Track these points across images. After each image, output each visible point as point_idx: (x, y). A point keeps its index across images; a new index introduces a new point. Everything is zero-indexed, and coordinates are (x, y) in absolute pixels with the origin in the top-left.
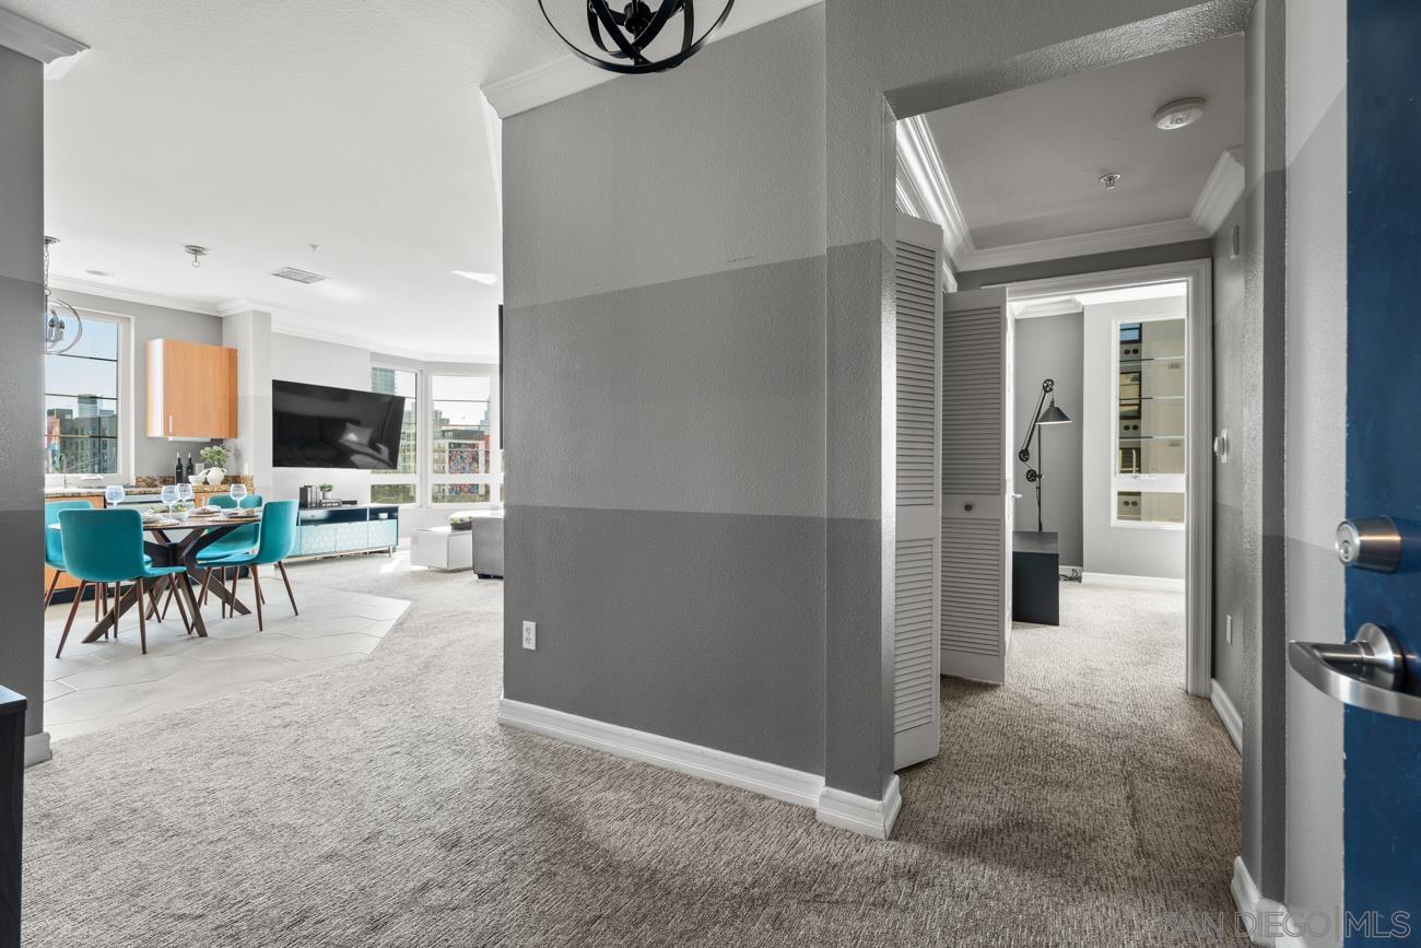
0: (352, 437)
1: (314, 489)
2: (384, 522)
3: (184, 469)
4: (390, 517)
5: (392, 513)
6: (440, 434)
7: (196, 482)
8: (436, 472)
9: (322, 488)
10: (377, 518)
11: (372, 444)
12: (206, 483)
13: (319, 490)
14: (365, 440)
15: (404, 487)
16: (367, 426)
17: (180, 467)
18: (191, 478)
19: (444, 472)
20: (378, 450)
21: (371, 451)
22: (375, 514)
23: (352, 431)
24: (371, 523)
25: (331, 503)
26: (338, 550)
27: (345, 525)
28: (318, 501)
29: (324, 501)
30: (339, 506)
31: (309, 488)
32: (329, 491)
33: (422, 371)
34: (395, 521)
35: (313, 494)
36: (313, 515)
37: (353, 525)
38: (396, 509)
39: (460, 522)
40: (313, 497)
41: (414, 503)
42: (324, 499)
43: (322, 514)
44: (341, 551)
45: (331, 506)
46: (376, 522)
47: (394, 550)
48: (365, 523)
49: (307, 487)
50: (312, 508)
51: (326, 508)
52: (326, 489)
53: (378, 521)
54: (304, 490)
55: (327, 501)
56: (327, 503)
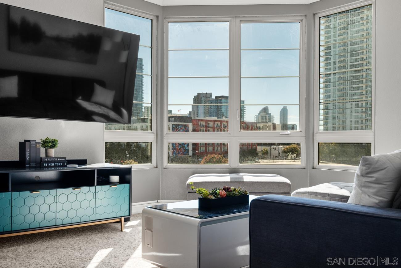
1: (34, 144)
2: (114, 187)
4: (122, 181)
5: (124, 177)
9: (45, 143)
10: (107, 182)
13: (39, 145)
22: (104, 177)
24: (98, 188)
25: (55, 162)
26: (59, 222)
27: (68, 190)
28: (39, 160)
29: (46, 160)
30: (64, 166)
31: (27, 143)
32: (53, 146)
33: (157, 17)
34: (128, 185)
35: (33, 151)
36: (38, 177)
37: (77, 190)
38: (128, 171)
39: (213, 197)
40: (33, 155)
41: (150, 164)
42: (47, 156)
43: (50, 174)
44: (63, 225)
45: (55, 167)
46: (105, 188)
47: (127, 220)
48: (92, 188)
49: (26, 141)
50: (31, 168)
51: (48, 168)
52: (49, 144)
53: (108, 186)
54: (23, 146)
55: (50, 160)
56: (48, 162)
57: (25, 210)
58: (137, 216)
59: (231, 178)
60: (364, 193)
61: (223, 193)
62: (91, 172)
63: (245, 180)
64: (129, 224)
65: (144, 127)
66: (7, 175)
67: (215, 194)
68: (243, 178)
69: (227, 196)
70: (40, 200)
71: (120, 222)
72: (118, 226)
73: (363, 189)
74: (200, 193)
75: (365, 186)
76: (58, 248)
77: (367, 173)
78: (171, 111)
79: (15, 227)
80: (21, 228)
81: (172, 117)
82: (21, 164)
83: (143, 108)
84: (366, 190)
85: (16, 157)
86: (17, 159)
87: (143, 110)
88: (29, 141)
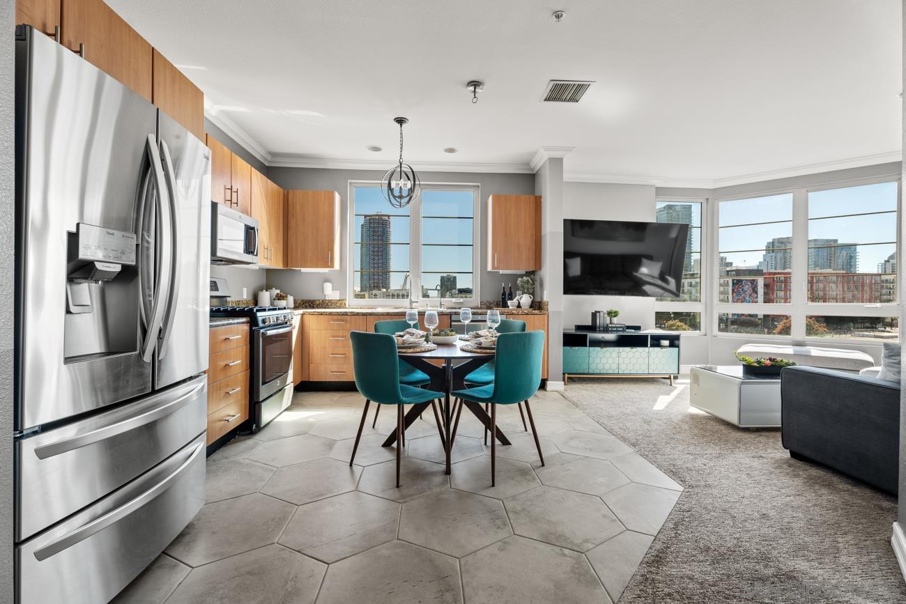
0: (645, 271)
1: (602, 314)
2: (664, 350)
3: (507, 296)
4: (672, 345)
5: (674, 342)
6: (724, 274)
7: (512, 306)
8: (722, 301)
9: (609, 313)
10: (658, 345)
11: (662, 277)
12: (519, 306)
13: (606, 315)
14: (656, 272)
15: (688, 314)
16: (658, 260)
17: (504, 294)
18: (509, 303)
19: (728, 302)
20: (666, 281)
21: (660, 282)
22: (656, 341)
23: (645, 266)
24: (652, 349)
25: (617, 328)
26: (621, 372)
27: (627, 349)
28: (605, 325)
29: (610, 325)
30: (623, 331)
31: (598, 314)
32: (615, 316)
33: (707, 199)
34: (677, 349)
35: (602, 318)
36: (603, 337)
37: (635, 349)
38: (677, 338)
39: (756, 364)
40: (602, 322)
41: (698, 331)
42: (611, 323)
43: (611, 336)
44: (624, 374)
45: (617, 331)
46: (657, 349)
47: (676, 378)
48: (646, 349)
49: (596, 312)
50: (600, 332)
51: (612, 332)
52: (612, 314)
53: (659, 348)
54: (594, 315)
55: (613, 326)
56: (612, 327)
57: (597, 360)
58: (685, 376)
59: (794, 351)
60: (889, 371)
61: (768, 362)
62: (646, 337)
63: (812, 354)
64: (677, 381)
65: (693, 283)
66: (586, 335)
67: (759, 362)
68: (810, 352)
69: (772, 365)
70: (607, 355)
71: (670, 378)
72: (668, 381)
73: (888, 368)
74: (744, 360)
75: (889, 366)
76: (621, 390)
77: (890, 356)
78: (731, 264)
79: (591, 371)
80: (595, 372)
81: (733, 271)
82: (593, 328)
83: (692, 261)
84: (890, 369)
85: (589, 323)
86: (590, 324)
87: (692, 264)
88: (599, 312)
